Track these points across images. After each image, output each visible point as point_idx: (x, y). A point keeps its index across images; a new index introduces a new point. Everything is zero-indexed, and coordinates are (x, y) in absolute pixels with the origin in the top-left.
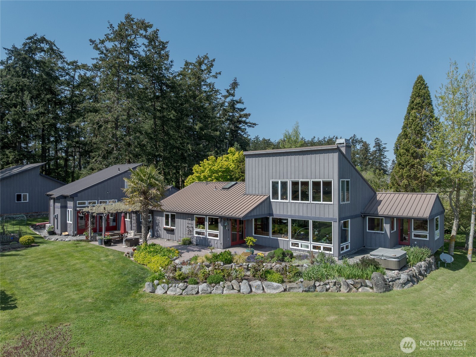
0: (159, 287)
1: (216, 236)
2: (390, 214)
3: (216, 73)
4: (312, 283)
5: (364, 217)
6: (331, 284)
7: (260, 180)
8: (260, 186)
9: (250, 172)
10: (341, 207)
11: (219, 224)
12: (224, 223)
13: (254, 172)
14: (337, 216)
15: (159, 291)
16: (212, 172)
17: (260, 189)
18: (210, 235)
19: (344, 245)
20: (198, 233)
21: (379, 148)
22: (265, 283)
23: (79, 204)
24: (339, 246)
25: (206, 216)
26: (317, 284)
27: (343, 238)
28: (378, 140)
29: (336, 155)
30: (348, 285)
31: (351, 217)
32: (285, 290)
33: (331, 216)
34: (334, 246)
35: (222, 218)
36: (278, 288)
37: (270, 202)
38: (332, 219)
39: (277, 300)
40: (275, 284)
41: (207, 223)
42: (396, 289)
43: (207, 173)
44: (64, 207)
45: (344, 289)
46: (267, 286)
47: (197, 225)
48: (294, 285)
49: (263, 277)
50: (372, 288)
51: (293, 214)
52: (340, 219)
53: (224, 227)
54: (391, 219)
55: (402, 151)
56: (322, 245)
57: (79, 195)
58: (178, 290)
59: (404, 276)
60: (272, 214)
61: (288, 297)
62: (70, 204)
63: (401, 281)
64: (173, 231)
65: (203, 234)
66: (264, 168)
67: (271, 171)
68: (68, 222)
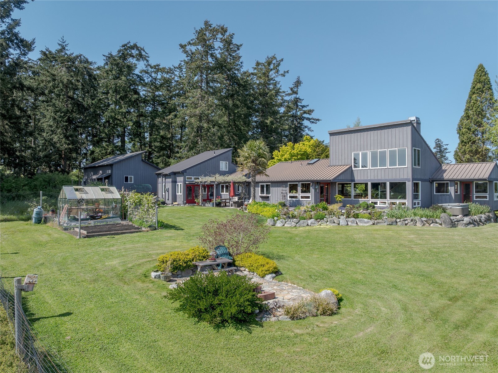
0: (278, 222)
1: (308, 197)
2: (455, 178)
3: (285, 72)
4: (394, 219)
5: (432, 182)
6: (409, 221)
7: (343, 153)
8: (343, 158)
9: (334, 148)
10: (413, 170)
11: (311, 188)
12: (315, 186)
13: (337, 147)
14: (410, 177)
15: (279, 224)
16: (292, 156)
17: (343, 161)
18: (302, 197)
19: (416, 201)
20: (291, 197)
21: (440, 149)
22: (357, 220)
23: (188, 178)
24: (412, 201)
25: (299, 182)
26: (398, 220)
27: (415, 197)
28: (439, 141)
29: (409, 128)
30: (422, 221)
31: (422, 180)
32: (374, 224)
33: (405, 177)
34: (408, 201)
35: (313, 181)
36: (368, 222)
37: (352, 170)
38: (406, 179)
39: (370, 228)
40: (366, 220)
41: (299, 189)
42: (460, 227)
43: (287, 156)
44: (174, 182)
45: (419, 224)
46: (360, 221)
47: (290, 192)
48: (380, 221)
49: (356, 216)
50: (441, 224)
51: (372, 178)
52: (413, 179)
53: (315, 189)
54: (454, 182)
55: (465, 130)
56: (398, 201)
57: (188, 171)
58: (293, 223)
59: (466, 219)
60: (354, 181)
61: (375, 227)
62: (180, 179)
63: (464, 222)
64: (268, 197)
65: (296, 197)
66: (346, 143)
67: (353, 145)
68: (177, 194)
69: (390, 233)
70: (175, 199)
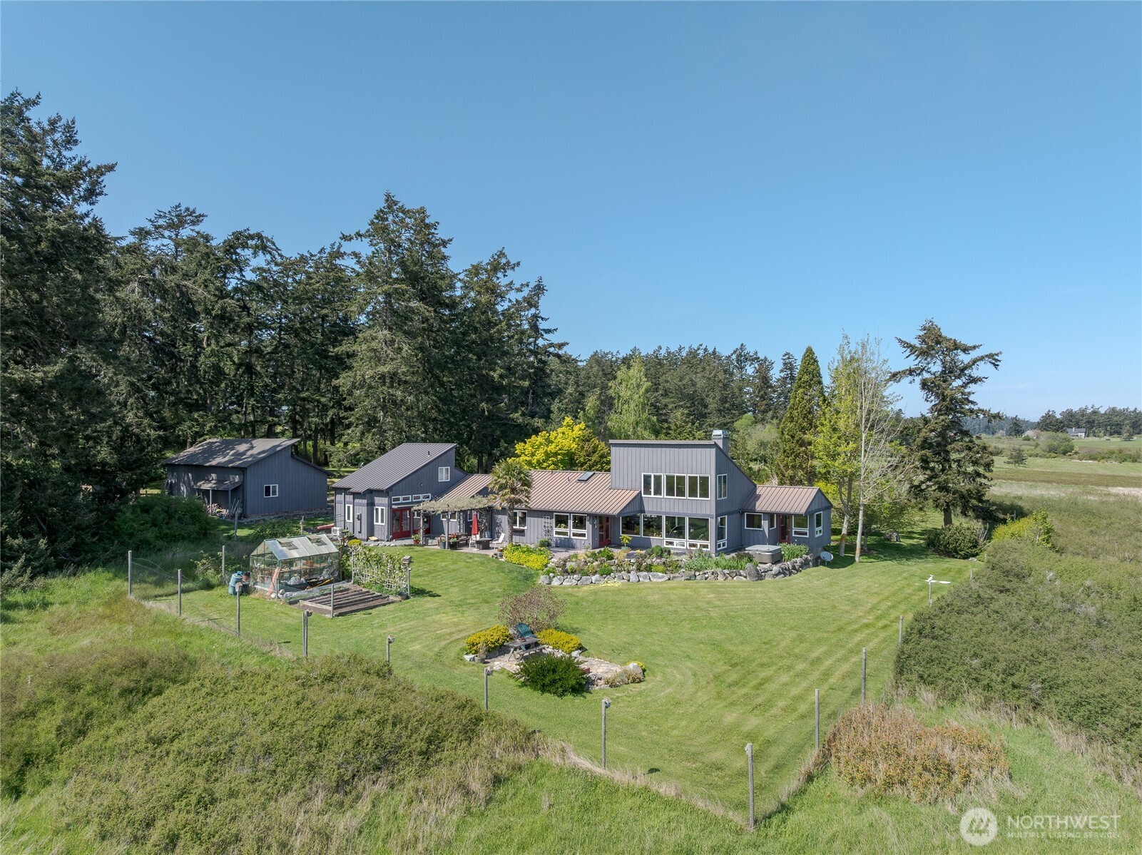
0: (555, 579)
1: (583, 535)
2: (768, 510)
3: (522, 285)
4: (693, 572)
5: (743, 513)
6: (710, 574)
7: (630, 472)
8: (630, 479)
9: (617, 463)
10: (717, 503)
11: (587, 523)
12: (593, 521)
13: (621, 464)
14: (714, 513)
15: (556, 582)
16: (548, 455)
17: (630, 484)
18: (574, 535)
19: (721, 542)
20: (557, 533)
21: (791, 374)
22: (650, 574)
23: (395, 500)
24: (716, 543)
25: (570, 513)
26: (697, 573)
27: (720, 535)
28: (789, 358)
29: (713, 450)
30: (724, 574)
31: (728, 514)
32: (669, 579)
33: (708, 513)
34: (711, 543)
35: (589, 515)
36: (663, 577)
37: (641, 497)
38: (709, 515)
39: (664, 585)
40: (660, 574)
41: (571, 522)
42: (768, 579)
43: (540, 455)
44: (371, 505)
45: (720, 578)
46: (653, 576)
47: (556, 526)
48: (677, 575)
49: (649, 569)
50: (745, 577)
51: (668, 510)
52: (717, 515)
53: (593, 525)
54: (770, 516)
55: (787, 437)
56: (699, 542)
57: (394, 488)
58: (574, 581)
59: (776, 568)
60: (643, 511)
61: (672, 583)
63: (773, 572)
64: (523, 531)
65: (565, 534)
66: (634, 460)
67: (642, 463)
68: (375, 523)
69: (688, 591)
70: (371, 532)
